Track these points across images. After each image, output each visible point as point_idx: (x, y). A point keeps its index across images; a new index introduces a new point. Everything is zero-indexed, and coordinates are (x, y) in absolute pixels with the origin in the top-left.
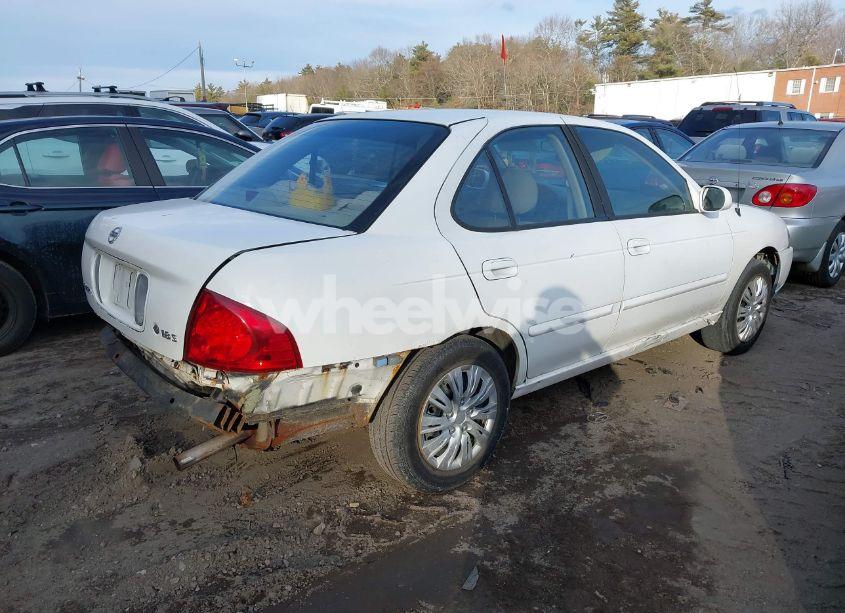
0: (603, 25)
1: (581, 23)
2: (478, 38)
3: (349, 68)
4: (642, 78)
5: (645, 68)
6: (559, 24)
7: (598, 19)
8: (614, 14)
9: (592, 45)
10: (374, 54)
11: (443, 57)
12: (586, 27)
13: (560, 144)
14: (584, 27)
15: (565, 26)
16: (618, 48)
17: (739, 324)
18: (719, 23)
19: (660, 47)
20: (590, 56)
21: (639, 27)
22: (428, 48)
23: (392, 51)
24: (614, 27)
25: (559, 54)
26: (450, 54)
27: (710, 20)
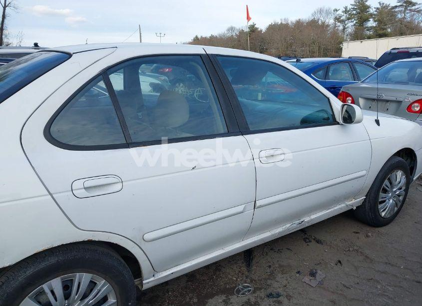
0: (349, 11)
1: (337, 10)
2: (281, 20)
3: (216, 36)
4: (369, 38)
5: (371, 33)
6: (325, 11)
7: (346, 8)
8: (355, 5)
9: (342, 22)
10: (228, 30)
11: (264, 30)
12: (340, 12)
13: (201, 70)
14: (338, 13)
15: (328, 13)
16: (356, 23)
17: (380, 206)
18: (413, 8)
19: (380, 22)
20: (341, 28)
21: (368, 11)
22: (256, 26)
23: (238, 28)
24: (355, 12)
25: (324, 26)
26: (267, 29)
27: (408, 6)
